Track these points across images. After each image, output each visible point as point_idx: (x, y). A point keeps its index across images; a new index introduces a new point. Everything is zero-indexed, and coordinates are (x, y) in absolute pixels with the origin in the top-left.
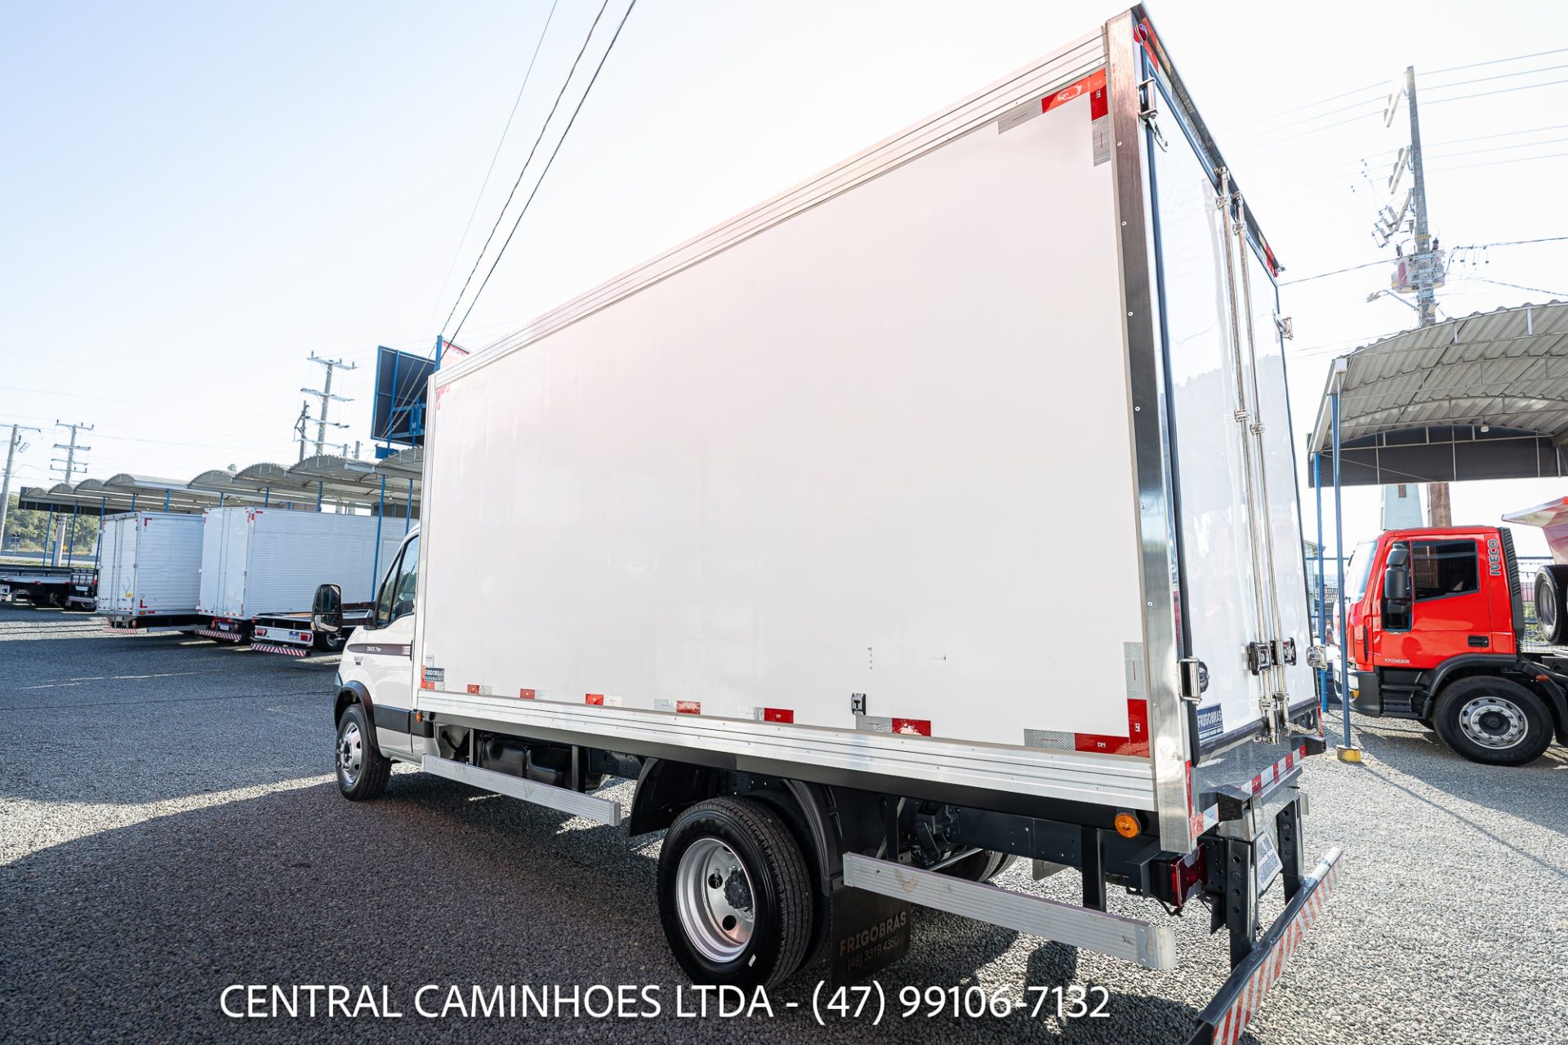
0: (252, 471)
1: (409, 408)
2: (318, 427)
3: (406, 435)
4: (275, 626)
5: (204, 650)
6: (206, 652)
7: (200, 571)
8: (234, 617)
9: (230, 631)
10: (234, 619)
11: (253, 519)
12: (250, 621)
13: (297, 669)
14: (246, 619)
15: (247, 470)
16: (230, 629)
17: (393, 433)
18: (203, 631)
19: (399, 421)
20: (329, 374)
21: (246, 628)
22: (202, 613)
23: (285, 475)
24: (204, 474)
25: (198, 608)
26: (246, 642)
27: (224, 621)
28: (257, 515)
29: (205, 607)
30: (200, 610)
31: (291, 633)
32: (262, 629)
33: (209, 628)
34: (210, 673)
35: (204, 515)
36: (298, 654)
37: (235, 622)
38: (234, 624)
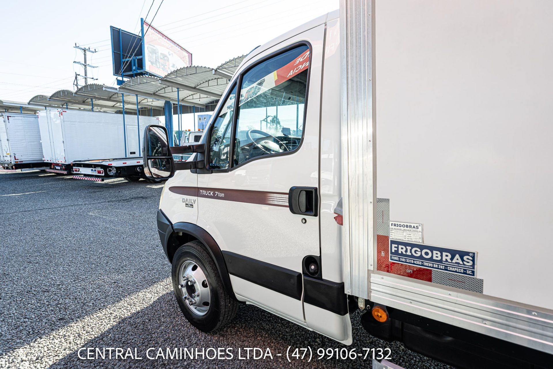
0: (57, 95)
1: (131, 59)
2: (84, 80)
3: (131, 73)
4: (83, 167)
5: (50, 178)
6: (51, 180)
7: (41, 142)
8: (62, 163)
9: (61, 169)
10: (62, 164)
11: (62, 115)
12: (69, 165)
13: (97, 187)
14: (68, 164)
15: (55, 94)
16: (61, 168)
17: (124, 72)
18: (48, 170)
19: (126, 66)
20: (85, 55)
21: (69, 168)
22: (46, 161)
23: (74, 95)
24: (35, 97)
25: (43, 159)
26: (70, 174)
27: (57, 165)
28: (63, 113)
29: (47, 159)
30: (45, 160)
31: (92, 170)
32: (77, 168)
33: (51, 168)
34: (55, 191)
35: (37, 114)
36: (93, 180)
37: (63, 165)
38: (62, 166)
